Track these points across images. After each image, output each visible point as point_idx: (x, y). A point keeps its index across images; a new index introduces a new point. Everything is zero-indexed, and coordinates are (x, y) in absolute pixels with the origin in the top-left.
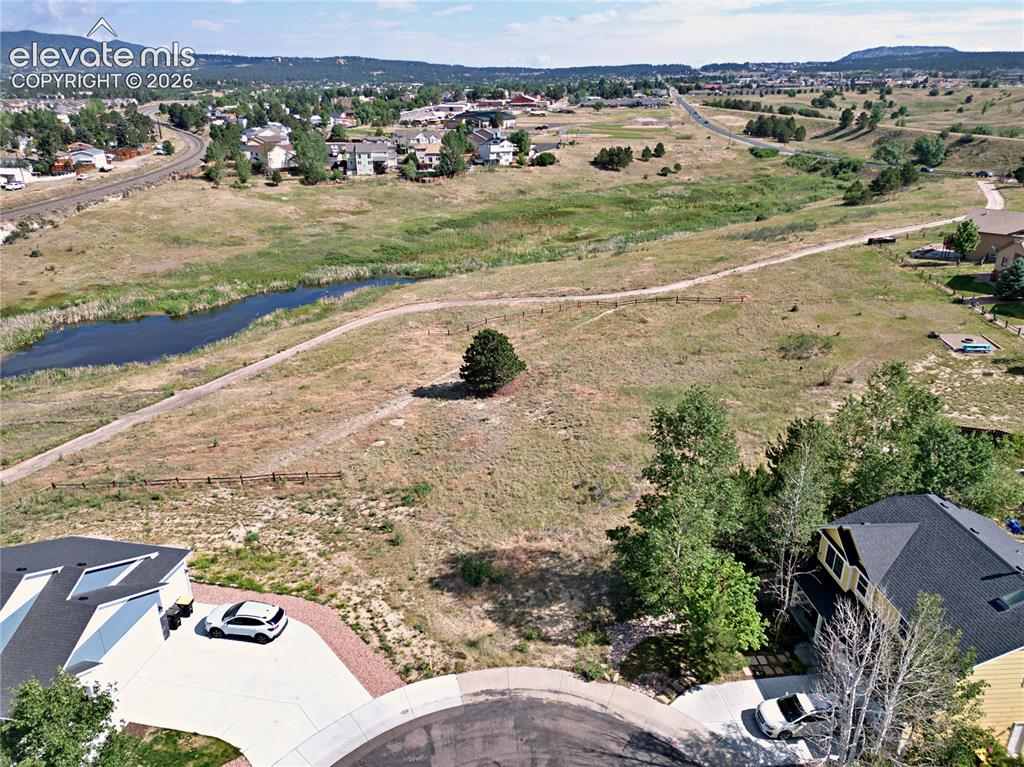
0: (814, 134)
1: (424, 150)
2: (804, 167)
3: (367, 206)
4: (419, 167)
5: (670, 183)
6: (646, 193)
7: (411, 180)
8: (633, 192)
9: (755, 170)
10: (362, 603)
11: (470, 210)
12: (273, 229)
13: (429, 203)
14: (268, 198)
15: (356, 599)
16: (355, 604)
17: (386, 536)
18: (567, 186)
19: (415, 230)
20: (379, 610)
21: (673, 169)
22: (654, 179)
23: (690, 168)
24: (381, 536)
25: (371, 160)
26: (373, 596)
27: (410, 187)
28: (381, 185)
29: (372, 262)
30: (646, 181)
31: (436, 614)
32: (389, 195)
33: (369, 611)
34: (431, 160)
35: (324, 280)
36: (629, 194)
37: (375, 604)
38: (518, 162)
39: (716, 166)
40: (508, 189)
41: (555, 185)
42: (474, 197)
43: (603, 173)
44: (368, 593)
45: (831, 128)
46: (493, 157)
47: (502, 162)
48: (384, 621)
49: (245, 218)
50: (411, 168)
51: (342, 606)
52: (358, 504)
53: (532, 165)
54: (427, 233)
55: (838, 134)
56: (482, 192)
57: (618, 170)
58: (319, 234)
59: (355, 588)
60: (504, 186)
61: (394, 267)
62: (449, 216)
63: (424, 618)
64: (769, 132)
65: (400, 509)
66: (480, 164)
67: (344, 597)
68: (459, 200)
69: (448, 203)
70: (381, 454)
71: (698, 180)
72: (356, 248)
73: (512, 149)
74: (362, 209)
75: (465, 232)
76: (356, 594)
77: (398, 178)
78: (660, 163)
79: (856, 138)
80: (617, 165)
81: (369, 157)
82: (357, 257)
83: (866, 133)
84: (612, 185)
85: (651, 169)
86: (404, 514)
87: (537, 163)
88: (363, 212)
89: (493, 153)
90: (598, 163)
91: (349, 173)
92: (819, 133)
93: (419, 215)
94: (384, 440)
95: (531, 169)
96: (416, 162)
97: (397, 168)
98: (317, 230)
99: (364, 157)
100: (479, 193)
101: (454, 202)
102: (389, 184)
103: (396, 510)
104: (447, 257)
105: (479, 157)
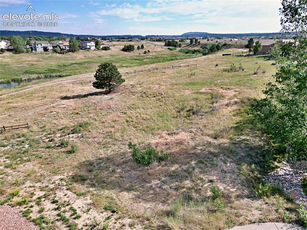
0: (183, 46)
1: (63, 44)
2: (184, 52)
3: (41, 60)
4: (61, 49)
5: (147, 55)
6: (141, 58)
7: (59, 53)
9: (171, 53)
10: (45, 196)
11: (82, 61)
13: (67, 59)
15: (39, 194)
16: (39, 198)
17: (63, 150)
18: (115, 56)
19: (61, 65)
20: (66, 199)
21: (148, 52)
22: (142, 54)
23: (152, 52)
24: (59, 150)
25: (42, 46)
26: (58, 187)
27: (58, 55)
28: (47, 54)
29: (45, 73)
30: (140, 55)
32: (50, 57)
33: (54, 202)
34: (65, 47)
35: (24, 79)
36: (136, 58)
37: (60, 194)
38: (97, 49)
39: (159, 52)
40: (95, 56)
41: (111, 55)
42: (83, 58)
43: (126, 53)
44: (52, 186)
45: (188, 44)
46: (88, 47)
47: (92, 49)
48: (72, 209)
50: (58, 49)
51: (24, 202)
52: (41, 138)
53: (102, 50)
54: (66, 66)
55: (190, 46)
56: (86, 57)
57: (130, 52)
58: (21, 67)
59: (39, 184)
60: (93, 55)
61: (54, 74)
62: (74, 62)
63: (112, 199)
64: (172, 45)
65: (71, 135)
66: (84, 49)
67: (26, 194)
68: (78, 58)
69: (73, 59)
70: (54, 116)
71: (155, 55)
72: (38, 70)
73: (94, 45)
74: (39, 60)
75: (81, 66)
76: (40, 190)
77: (53, 53)
78: (143, 50)
79: (195, 46)
80: (130, 50)
81: (41, 45)
82: (38, 72)
83: (197, 45)
84: (130, 56)
85: (141, 52)
86: (75, 137)
87: (104, 50)
88: (40, 61)
89: (88, 46)
90: (124, 50)
91: (33, 51)
92: (185, 46)
93: (62, 62)
94: (55, 112)
95: (102, 51)
96: (60, 47)
97: (52, 50)
98: (20, 65)
99: (39, 45)
100: (85, 57)
101: (76, 59)
102: (50, 54)
103: (68, 136)
104: (76, 71)
105: (83, 47)
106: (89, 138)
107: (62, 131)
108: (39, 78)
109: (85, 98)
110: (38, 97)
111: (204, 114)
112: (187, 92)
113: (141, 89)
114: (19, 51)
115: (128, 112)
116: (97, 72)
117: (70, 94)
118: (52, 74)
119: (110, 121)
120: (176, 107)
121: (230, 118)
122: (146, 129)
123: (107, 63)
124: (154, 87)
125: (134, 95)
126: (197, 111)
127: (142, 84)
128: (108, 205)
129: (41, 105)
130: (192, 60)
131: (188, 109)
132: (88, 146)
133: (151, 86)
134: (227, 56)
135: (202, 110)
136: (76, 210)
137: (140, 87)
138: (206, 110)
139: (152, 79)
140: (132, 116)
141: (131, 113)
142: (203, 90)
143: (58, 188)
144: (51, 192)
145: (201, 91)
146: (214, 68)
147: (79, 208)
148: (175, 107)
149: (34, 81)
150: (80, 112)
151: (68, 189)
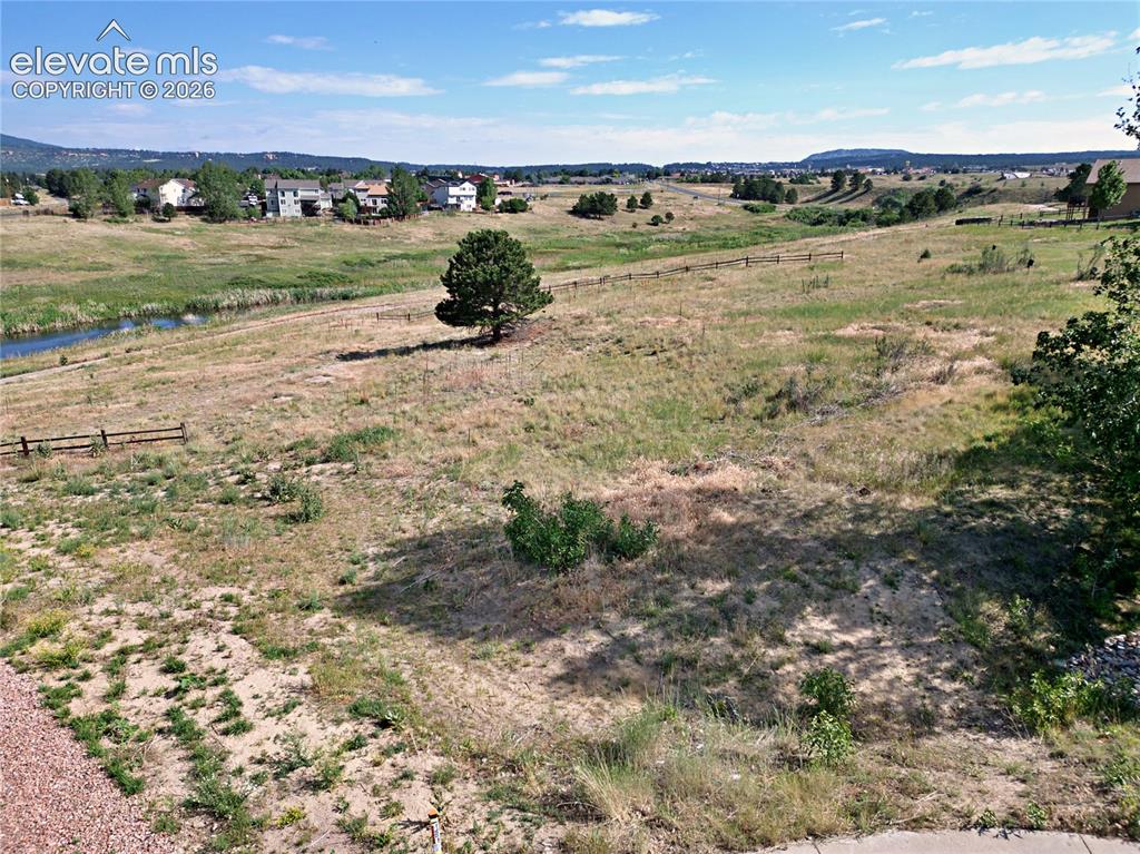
0: (805, 199)
1: (367, 190)
2: (807, 220)
3: (289, 242)
4: (361, 209)
5: (662, 232)
6: (639, 239)
7: (351, 222)
8: (621, 237)
9: (755, 222)
10: (148, 648)
11: (425, 249)
12: (157, 257)
13: (374, 241)
14: (157, 231)
15: (129, 637)
16: (121, 652)
17: (274, 510)
18: (544, 232)
19: (354, 262)
20: (218, 662)
21: (665, 220)
22: (643, 228)
23: (682, 219)
24: (261, 511)
25: (298, 199)
27: (347, 228)
28: (311, 225)
29: (295, 286)
30: (635, 230)
31: (436, 666)
32: (319, 235)
33: (172, 668)
34: (375, 202)
35: (225, 303)
36: (618, 240)
38: (482, 208)
39: (710, 218)
41: (530, 230)
42: (431, 237)
43: (584, 222)
45: (822, 193)
46: (452, 201)
47: (464, 207)
48: (227, 697)
49: (118, 245)
50: (350, 209)
51: (67, 660)
52: (215, 471)
53: (501, 212)
54: (371, 265)
55: (831, 197)
56: (441, 234)
57: (600, 219)
58: (225, 263)
59: (139, 608)
60: (468, 229)
61: (327, 291)
62: (400, 252)
63: (395, 680)
64: (760, 195)
65: (317, 467)
66: (436, 209)
67: (84, 634)
68: (413, 240)
69: (399, 242)
70: (283, 410)
71: (694, 229)
72: (275, 275)
73: (474, 193)
74: (285, 244)
75: (423, 263)
76: (135, 624)
77: (333, 220)
78: (649, 214)
79: (851, 199)
80: (600, 212)
81: (295, 194)
82: (273, 282)
83: (861, 194)
84: (597, 232)
85: (639, 219)
86: (328, 473)
87: (507, 211)
88: (286, 247)
89: (452, 197)
90: (576, 212)
91: (269, 215)
92: (810, 197)
93: (360, 250)
94: (290, 395)
95: (500, 215)
96: (357, 202)
97: (331, 210)
98: (221, 260)
99: (289, 195)
100: (437, 235)
101: (406, 241)
102: (322, 225)
103: (305, 469)
104: (401, 281)
105: (435, 202)
106: (376, 477)
107: (292, 453)
108: (274, 301)
109: (406, 357)
110: (251, 354)
111: (834, 407)
112: (784, 338)
113: (608, 329)
114: (222, 214)
115: (541, 400)
116: (452, 266)
117: (356, 345)
118: (318, 290)
119: (465, 428)
120: (726, 385)
121: (941, 423)
122: (591, 455)
123: (489, 232)
124: (657, 323)
125: (578, 349)
126: (805, 398)
127: (619, 312)
128: (370, 697)
129: (251, 375)
130: (828, 240)
131: (773, 392)
132: (366, 501)
133: (650, 319)
134: (975, 225)
135: (831, 394)
136: (240, 704)
137: (608, 323)
138: (847, 397)
139: (657, 299)
140: (549, 412)
141: (551, 402)
142: (851, 330)
143: (200, 625)
144: (173, 636)
145: (840, 332)
146: (911, 263)
147: (256, 697)
148: (722, 385)
149: (257, 311)
150: (374, 399)
151: (235, 632)
